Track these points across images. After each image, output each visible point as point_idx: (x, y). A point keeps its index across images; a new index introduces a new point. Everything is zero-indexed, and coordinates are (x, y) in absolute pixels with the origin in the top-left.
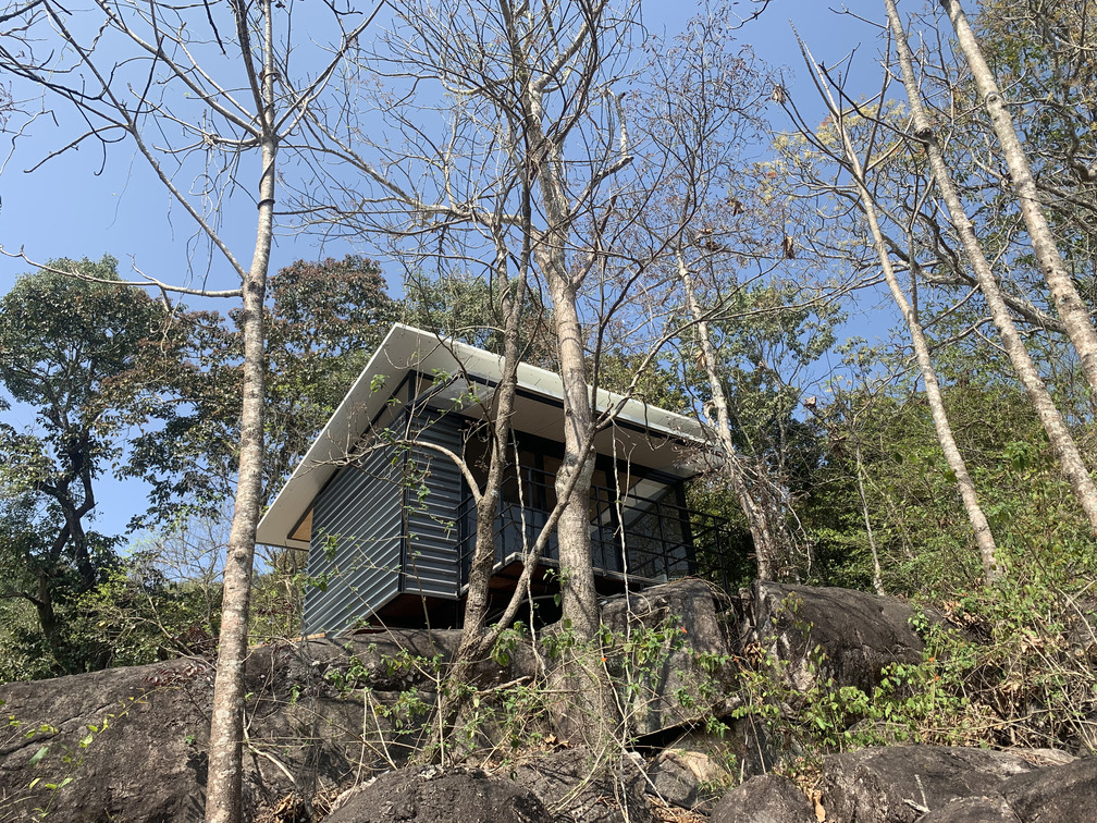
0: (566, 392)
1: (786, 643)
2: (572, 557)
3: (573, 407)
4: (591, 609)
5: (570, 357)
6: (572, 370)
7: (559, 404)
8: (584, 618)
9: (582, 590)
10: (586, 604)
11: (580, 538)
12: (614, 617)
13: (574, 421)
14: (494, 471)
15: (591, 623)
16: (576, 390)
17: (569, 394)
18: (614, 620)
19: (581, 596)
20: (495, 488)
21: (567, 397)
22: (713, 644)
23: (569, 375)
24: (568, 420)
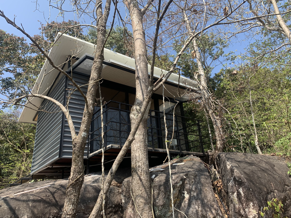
0: (137, 67)
1: (242, 193)
2: (137, 155)
3: (140, 75)
4: (147, 184)
5: (138, 48)
6: (140, 55)
7: (133, 72)
8: (143, 190)
9: (143, 174)
10: (144, 182)
11: (142, 144)
12: (159, 188)
13: (140, 82)
14: (85, 119)
15: (147, 193)
16: (142, 66)
17: (138, 67)
18: (159, 190)
19: (142, 177)
20: (85, 131)
21: (137, 70)
22: (213, 207)
23: (138, 58)
24: (137, 82)
